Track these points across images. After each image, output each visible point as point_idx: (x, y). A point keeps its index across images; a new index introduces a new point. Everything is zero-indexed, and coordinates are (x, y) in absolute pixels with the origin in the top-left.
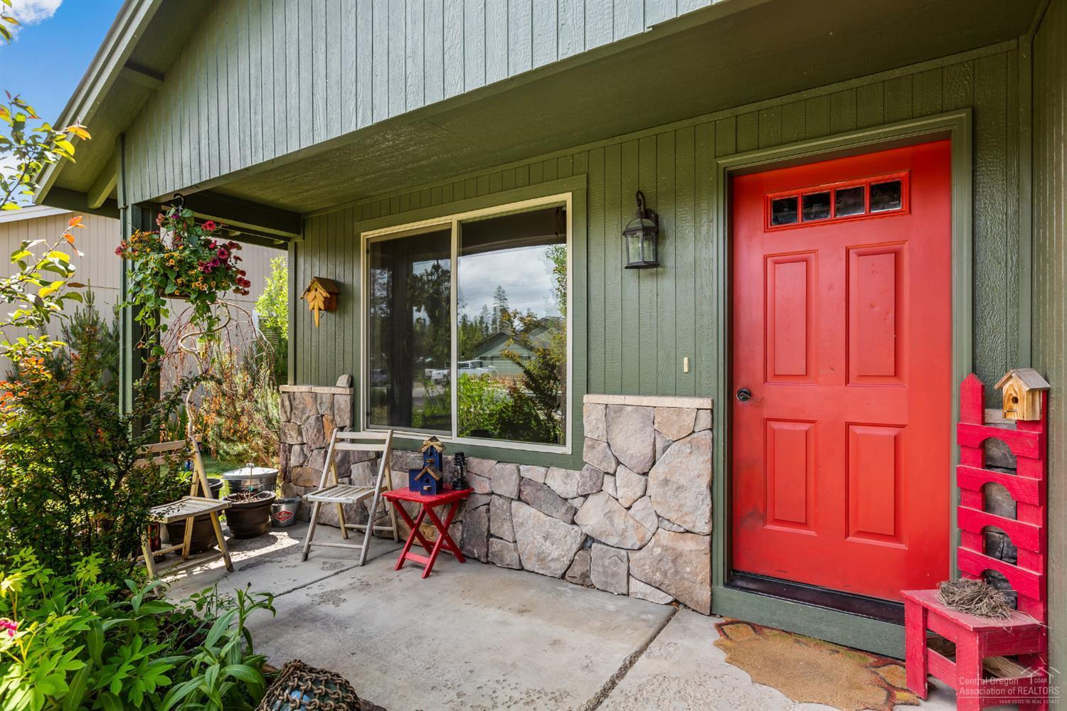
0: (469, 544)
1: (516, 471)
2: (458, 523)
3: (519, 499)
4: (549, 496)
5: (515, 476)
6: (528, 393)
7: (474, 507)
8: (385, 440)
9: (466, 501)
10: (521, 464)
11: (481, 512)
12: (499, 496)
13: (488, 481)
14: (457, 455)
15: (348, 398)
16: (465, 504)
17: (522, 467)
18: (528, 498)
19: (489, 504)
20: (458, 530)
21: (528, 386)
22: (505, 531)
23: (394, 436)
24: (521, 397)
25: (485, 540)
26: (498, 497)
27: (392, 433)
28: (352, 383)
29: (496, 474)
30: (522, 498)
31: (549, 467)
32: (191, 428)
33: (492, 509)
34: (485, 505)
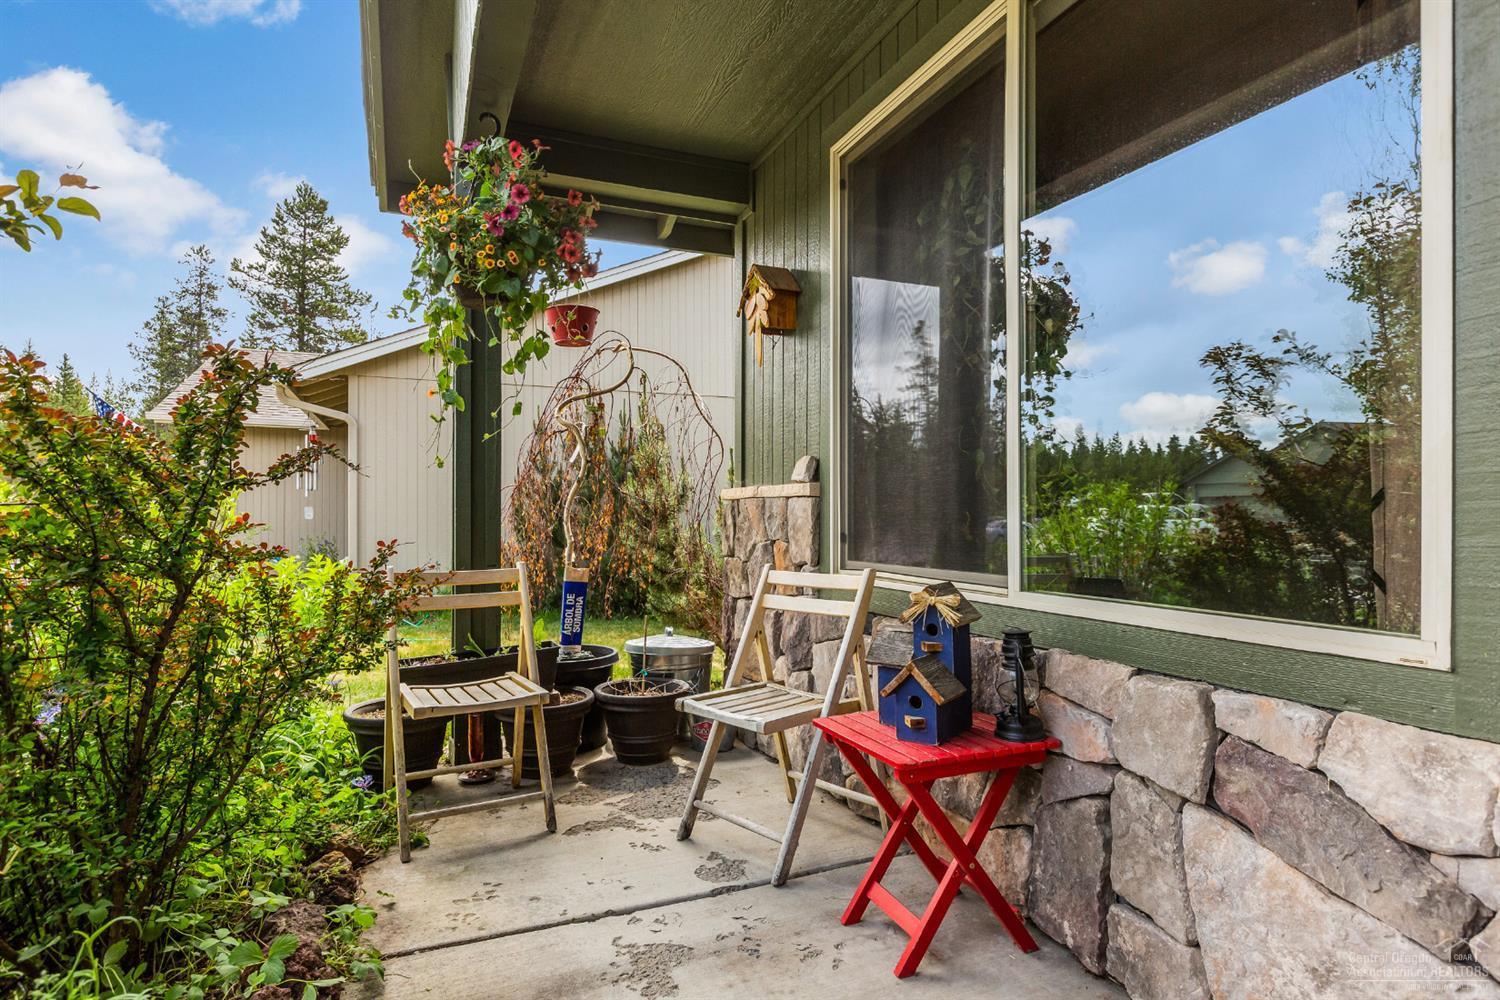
0: (1049, 901)
1: (1198, 709)
2: (1020, 831)
3: (1210, 804)
4: (1334, 820)
5: (1194, 724)
6: (1270, 513)
7: (1062, 795)
8: (854, 592)
9: (1041, 771)
10: (1217, 687)
11: (1082, 818)
12: (1143, 779)
13: (1103, 727)
14: (1009, 637)
15: (808, 504)
16: (1040, 780)
17: (1219, 698)
18: (1245, 809)
19: (1107, 796)
20: (1020, 848)
21: (1270, 495)
22: (1160, 891)
23: (877, 583)
24: (1250, 526)
25: (1096, 906)
26: (1136, 782)
27: (871, 578)
28: (816, 474)
29: (1130, 709)
30: (1224, 803)
31: (1334, 711)
32: (570, 555)
33: (1118, 816)
34: (1092, 796)
